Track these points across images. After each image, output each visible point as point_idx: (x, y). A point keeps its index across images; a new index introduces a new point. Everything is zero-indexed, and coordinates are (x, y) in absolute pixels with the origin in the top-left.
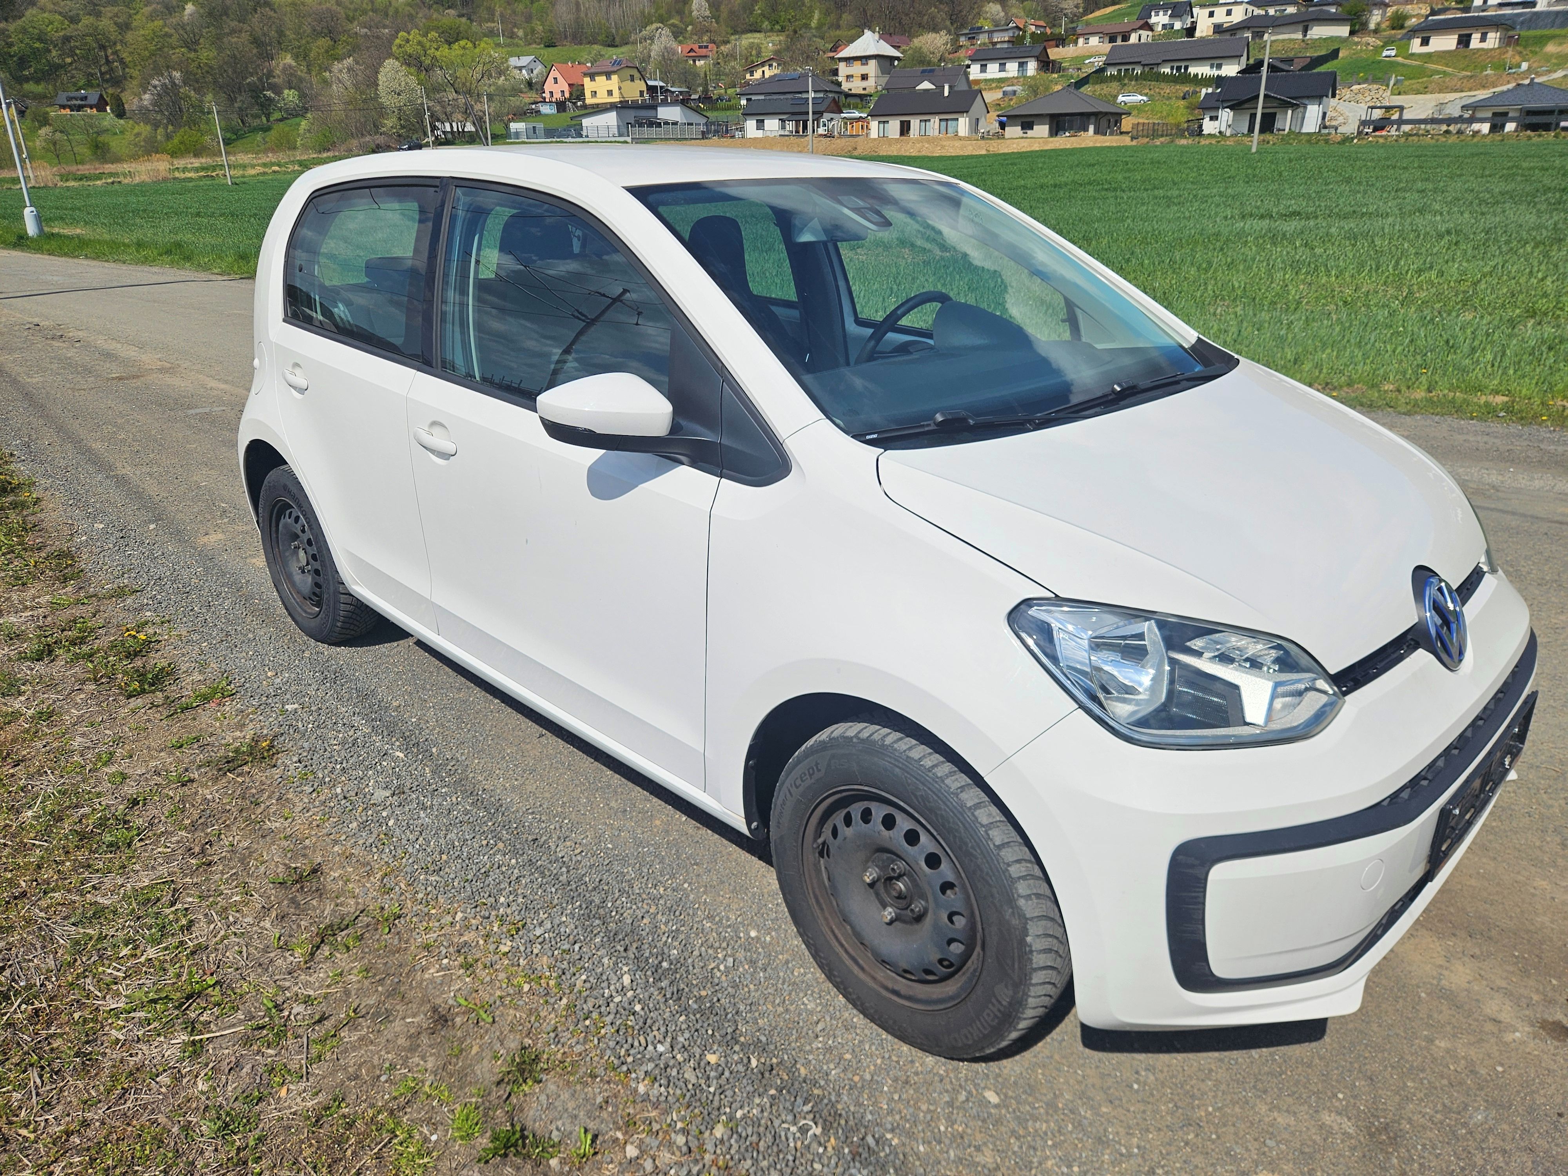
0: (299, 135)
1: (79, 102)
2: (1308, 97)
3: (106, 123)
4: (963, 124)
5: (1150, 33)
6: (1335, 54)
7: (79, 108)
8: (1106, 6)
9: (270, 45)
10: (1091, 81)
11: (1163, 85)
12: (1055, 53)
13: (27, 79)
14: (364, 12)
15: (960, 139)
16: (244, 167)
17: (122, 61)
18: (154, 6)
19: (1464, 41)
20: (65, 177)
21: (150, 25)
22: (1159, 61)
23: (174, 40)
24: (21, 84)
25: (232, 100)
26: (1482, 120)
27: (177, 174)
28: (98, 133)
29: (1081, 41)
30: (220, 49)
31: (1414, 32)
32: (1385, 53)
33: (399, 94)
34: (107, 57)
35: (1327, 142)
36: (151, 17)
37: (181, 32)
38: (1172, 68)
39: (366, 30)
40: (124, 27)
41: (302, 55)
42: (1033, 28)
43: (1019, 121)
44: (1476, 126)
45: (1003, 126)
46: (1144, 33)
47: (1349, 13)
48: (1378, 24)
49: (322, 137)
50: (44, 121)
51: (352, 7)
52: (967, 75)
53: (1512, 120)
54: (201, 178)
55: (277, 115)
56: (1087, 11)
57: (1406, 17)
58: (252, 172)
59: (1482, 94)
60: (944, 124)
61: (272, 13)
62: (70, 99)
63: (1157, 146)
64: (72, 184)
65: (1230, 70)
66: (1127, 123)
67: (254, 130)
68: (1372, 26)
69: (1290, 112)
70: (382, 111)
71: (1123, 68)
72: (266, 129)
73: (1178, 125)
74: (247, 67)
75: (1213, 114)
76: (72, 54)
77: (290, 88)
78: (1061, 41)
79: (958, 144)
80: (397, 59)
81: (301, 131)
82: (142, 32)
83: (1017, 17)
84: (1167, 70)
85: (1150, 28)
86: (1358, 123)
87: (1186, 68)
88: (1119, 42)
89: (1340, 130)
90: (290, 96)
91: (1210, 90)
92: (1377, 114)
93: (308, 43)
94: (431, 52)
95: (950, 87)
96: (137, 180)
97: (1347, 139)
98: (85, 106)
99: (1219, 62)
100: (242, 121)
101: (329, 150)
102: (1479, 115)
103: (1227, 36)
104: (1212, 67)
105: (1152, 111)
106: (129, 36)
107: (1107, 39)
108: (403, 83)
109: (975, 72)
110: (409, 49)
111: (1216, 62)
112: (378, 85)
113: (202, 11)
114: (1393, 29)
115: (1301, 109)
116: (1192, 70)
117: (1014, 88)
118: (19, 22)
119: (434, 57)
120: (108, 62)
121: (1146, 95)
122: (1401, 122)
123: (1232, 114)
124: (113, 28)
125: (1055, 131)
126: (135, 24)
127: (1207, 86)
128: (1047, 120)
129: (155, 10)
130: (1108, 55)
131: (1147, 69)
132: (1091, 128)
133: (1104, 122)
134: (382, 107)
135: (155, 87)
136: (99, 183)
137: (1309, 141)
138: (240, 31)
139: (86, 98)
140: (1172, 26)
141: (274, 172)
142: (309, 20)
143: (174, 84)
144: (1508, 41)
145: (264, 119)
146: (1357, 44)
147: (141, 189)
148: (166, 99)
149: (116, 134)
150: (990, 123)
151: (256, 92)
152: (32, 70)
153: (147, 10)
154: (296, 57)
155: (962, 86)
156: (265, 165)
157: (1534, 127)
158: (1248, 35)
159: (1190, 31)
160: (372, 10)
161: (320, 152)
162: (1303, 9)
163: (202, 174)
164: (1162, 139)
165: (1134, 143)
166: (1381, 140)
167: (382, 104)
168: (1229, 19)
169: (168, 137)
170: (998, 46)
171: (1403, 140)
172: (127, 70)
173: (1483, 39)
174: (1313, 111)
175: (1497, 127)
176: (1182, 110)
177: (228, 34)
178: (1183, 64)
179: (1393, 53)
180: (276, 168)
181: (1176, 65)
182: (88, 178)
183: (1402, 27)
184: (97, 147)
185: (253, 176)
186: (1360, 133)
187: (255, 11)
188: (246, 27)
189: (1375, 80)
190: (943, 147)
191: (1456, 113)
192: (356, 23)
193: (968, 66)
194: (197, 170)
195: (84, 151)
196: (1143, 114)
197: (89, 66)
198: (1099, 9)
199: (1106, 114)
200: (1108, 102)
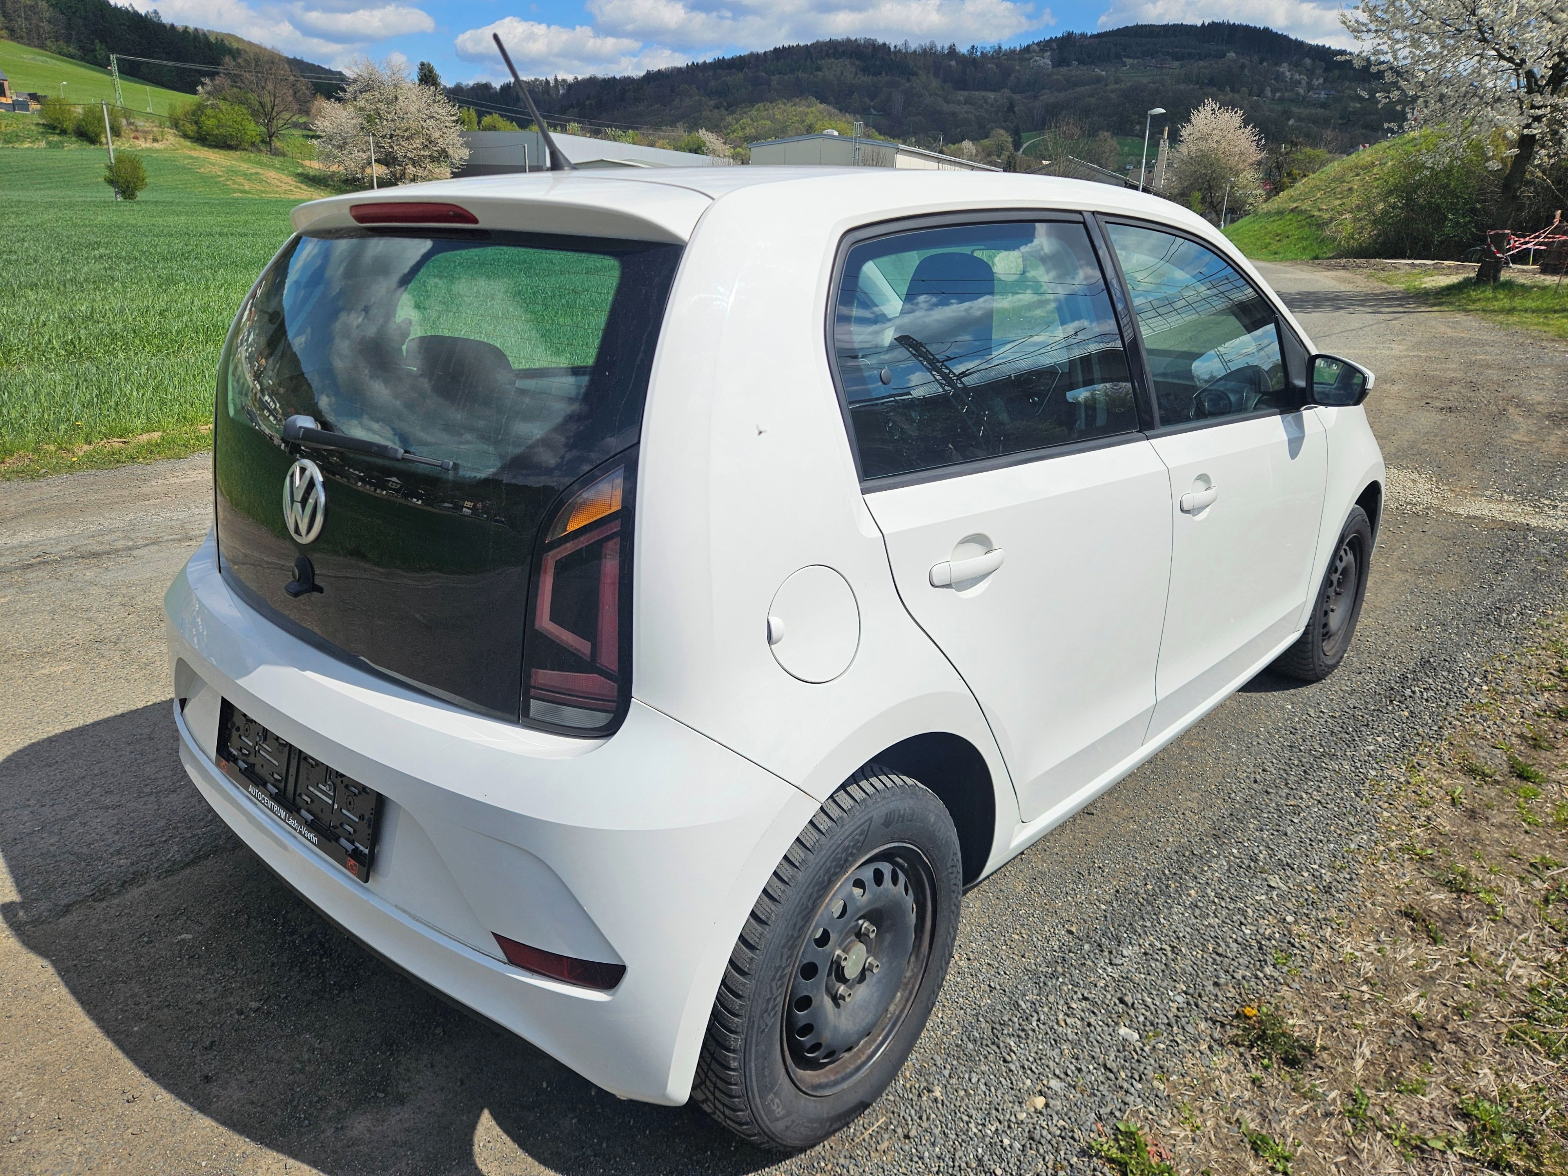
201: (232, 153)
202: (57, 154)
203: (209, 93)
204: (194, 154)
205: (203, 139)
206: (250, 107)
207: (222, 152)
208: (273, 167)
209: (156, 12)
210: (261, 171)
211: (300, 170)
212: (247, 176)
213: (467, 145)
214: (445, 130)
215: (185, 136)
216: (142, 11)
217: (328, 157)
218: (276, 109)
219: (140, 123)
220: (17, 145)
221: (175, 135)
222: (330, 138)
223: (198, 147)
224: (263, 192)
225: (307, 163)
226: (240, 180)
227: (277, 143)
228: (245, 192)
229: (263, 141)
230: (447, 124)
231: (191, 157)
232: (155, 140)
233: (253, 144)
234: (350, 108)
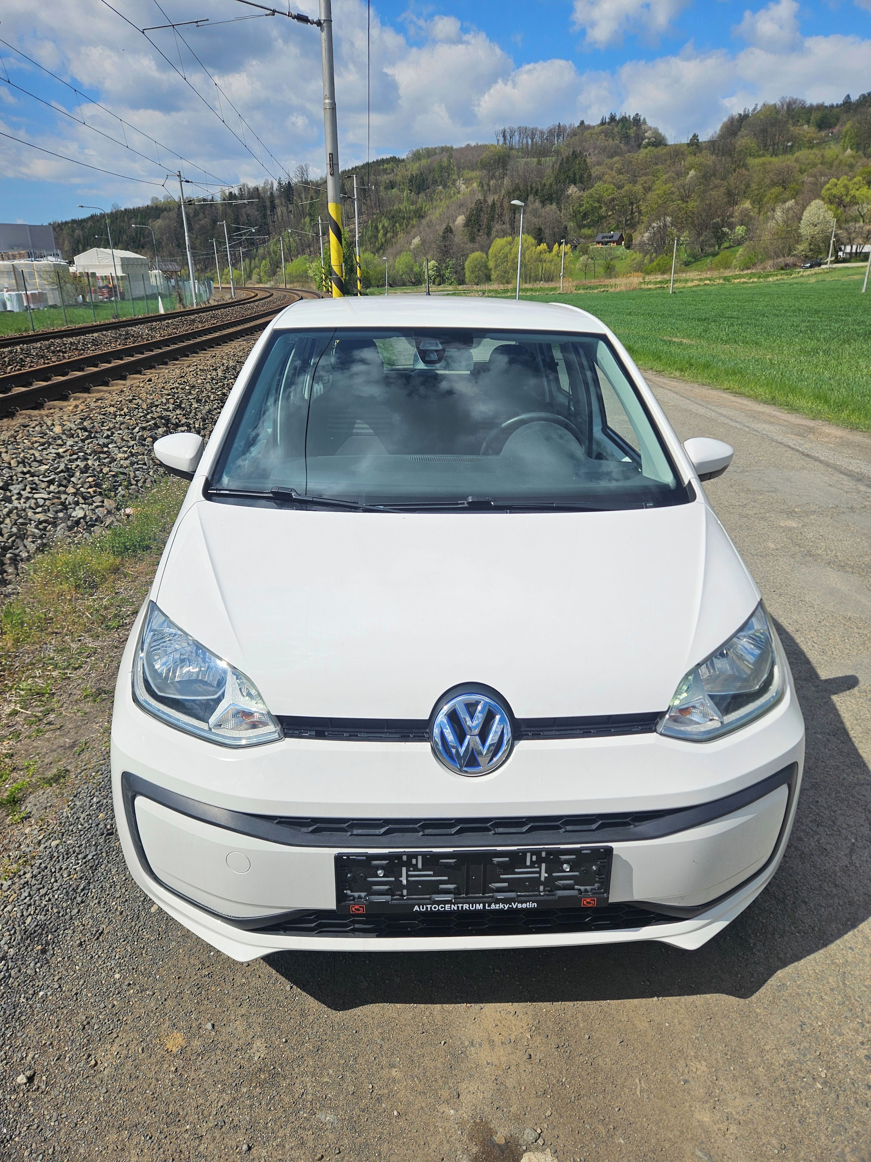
0: (736, 258)
1: (608, 239)
3: (618, 253)
7: (606, 243)
9: (738, 194)
13: (584, 226)
14: (814, 165)
16: (687, 281)
17: (640, 212)
18: (670, 173)
20: (578, 288)
21: (664, 187)
23: (674, 197)
24: (580, 229)
25: (699, 234)
27: (643, 286)
28: (612, 259)
30: (703, 200)
33: (816, 226)
34: (632, 209)
36: (666, 182)
37: (682, 190)
39: (811, 179)
40: (648, 189)
41: (758, 201)
49: (748, 259)
50: (585, 252)
51: (807, 162)
54: (656, 289)
55: (726, 245)
58: (690, 284)
61: (746, 172)
62: (603, 237)
64: (581, 291)
67: (707, 255)
70: (799, 239)
72: (715, 255)
74: (716, 211)
76: (613, 209)
77: (741, 225)
80: (823, 199)
81: (737, 256)
82: (658, 192)
90: (740, 230)
93: (765, 191)
94: (852, 193)
96: (618, 290)
98: (610, 242)
100: (702, 249)
101: (748, 269)
106: (649, 196)
108: (821, 218)
110: (834, 191)
112: (802, 219)
113: (699, 174)
118: (590, 191)
119: (854, 197)
120: (632, 213)
124: (641, 190)
126: (653, 189)
129: (669, 177)
134: (800, 235)
135: (653, 228)
136: (596, 291)
138: (720, 187)
139: (612, 236)
141: (705, 284)
142: (771, 174)
143: (665, 225)
145: (717, 247)
147: (620, 296)
148: (658, 236)
149: (622, 259)
151: (717, 228)
152: (589, 220)
153: (665, 177)
154: (753, 203)
156: (701, 280)
160: (822, 163)
161: (742, 270)
163: (659, 286)
167: (800, 233)
169: (652, 261)
172: (641, 217)
177: (712, 189)
180: (708, 282)
182: (591, 288)
184: (608, 267)
185: (691, 287)
187: (735, 171)
188: (725, 183)
192: (806, 174)
194: (656, 283)
195: (601, 270)
197: (620, 216)
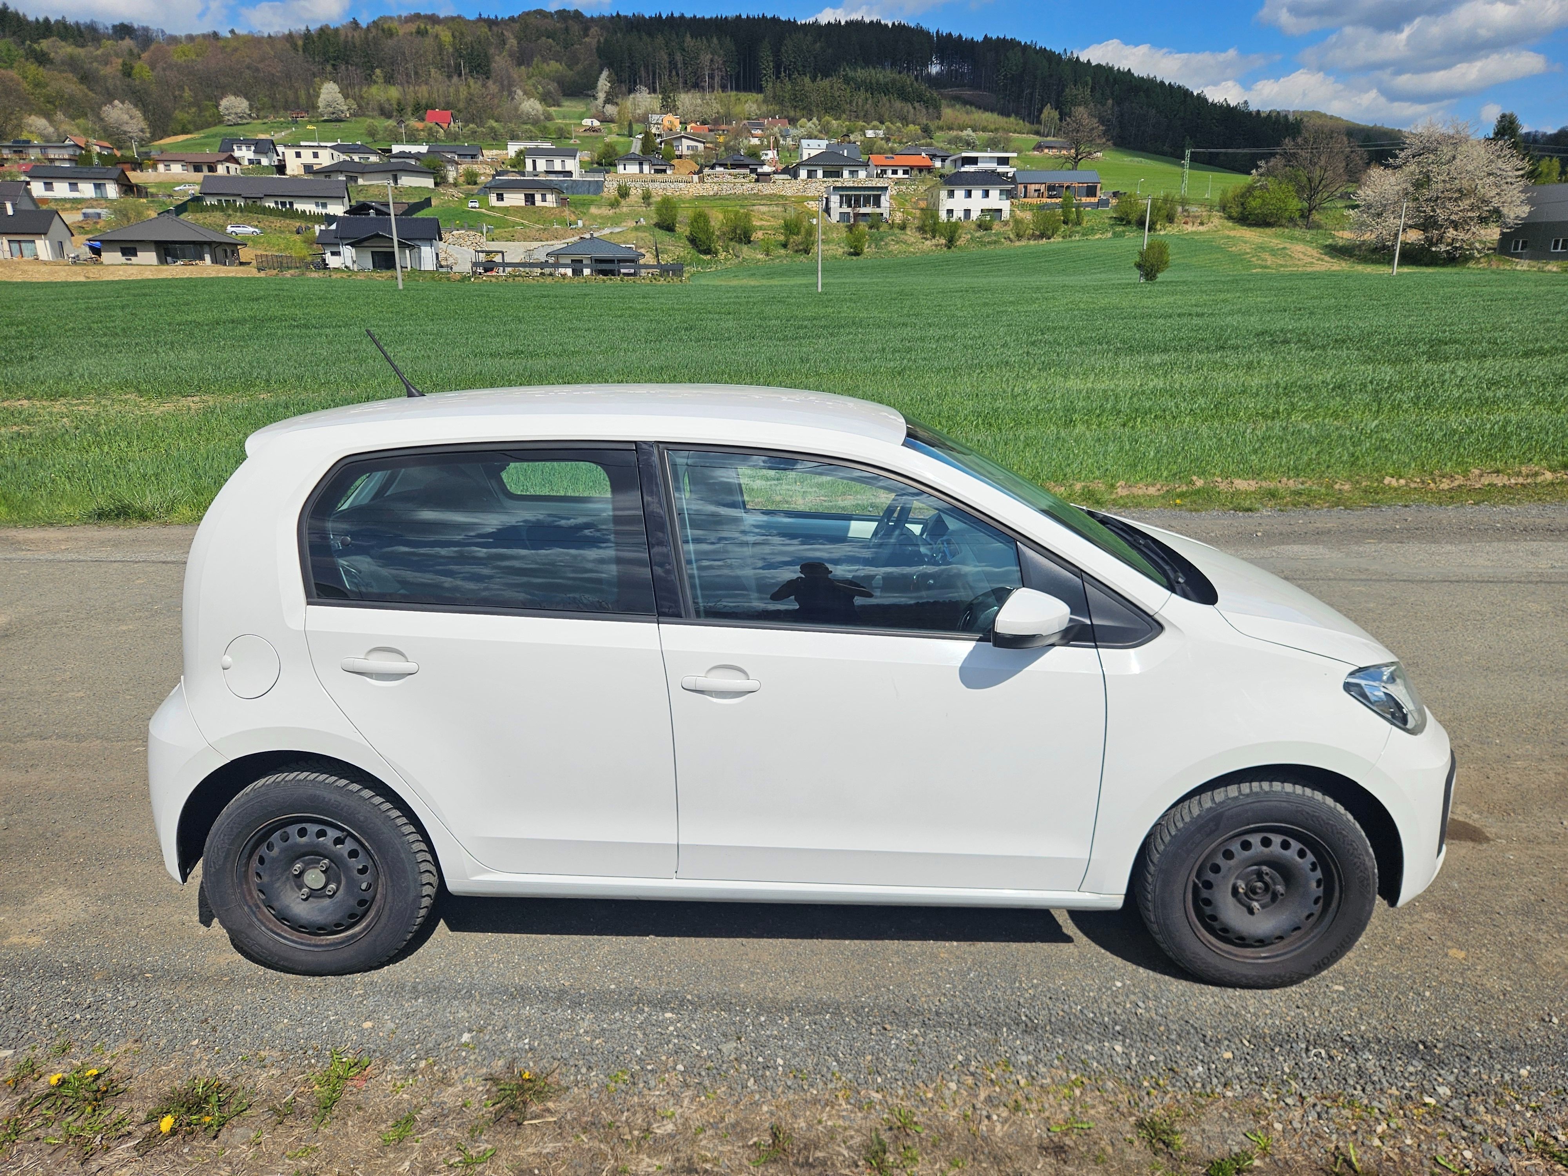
2: (420, 239)
4: (43, 247)
5: (238, 166)
6: (427, 203)
8: (175, 134)
10: (189, 209)
11: (271, 218)
12: (135, 177)
15: (45, 263)
19: (530, 199)
22: (261, 195)
26: (565, 266)
29: (161, 167)
31: (488, 189)
32: (470, 205)
35: (448, 279)
38: (276, 203)
42: (98, 149)
43: (118, 246)
44: (562, 270)
45: (97, 251)
46: (232, 166)
47: (429, 166)
48: (455, 179)
52: (29, 192)
53: (587, 266)
56: (154, 137)
57: (476, 175)
59: (558, 245)
60: (15, 246)
63: (287, 279)
65: (337, 209)
66: (245, 254)
68: (451, 180)
69: (407, 252)
71: (223, 199)
73: (302, 259)
75: (335, 250)
78: (138, 165)
79: (44, 269)
83: (71, 134)
84: (272, 205)
85: (236, 161)
86: (470, 265)
87: (291, 204)
88: (206, 172)
89: (455, 269)
91: (323, 227)
92: (482, 257)
95: (13, 205)
97: (464, 279)
99: (324, 201)
102: (562, 261)
103: (321, 178)
104: (317, 205)
105: (268, 243)
107: (191, 168)
109: (37, 189)
111: (320, 201)
114: (469, 184)
115: (416, 250)
116: (299, 206)
117: (98, 210)
121: (256, 227)
122: (505, 265)
123: (354, 250)
125: (162, 261)
127: (320, 223)
128: (153, 247)
130: (203, 184)
131: (250, 202)
132: (208, 257)
133: (219, 252)
137: (433, 278)
140: (259, 162)
144: (563, 202)
146: (444, 194)
150: (78, 247)
155: (27, 206)
157: (605, 273)
158: (342, 178)
159: (281, 168)
162: (385, 160)
164: (292, 272)
165: (262, 274)
166: (494, 280)
168: (316, 161)
170: (57, 164)
171: (511, 280)
173: (544, 200)
174: (427, 253)
175: (577, 272)
176: (299, 244)
178: (287, 200)
179: (477, 205)
181: (279, 200)
183: (475, 183)
186: (474, 273)
189: (471, 228)
190: (24, 272)
191: (543, 259)
193: (28, 183)
196: (260, 246)
198: (169, 136)
199: (221, 243)
200: (215, 231)
201: (1269, 231)
202: (1118, 242)
203: (1261, 175)
204: (1232, 233)
205: (1245, 219)
206: (1298, 183)
207: (1259, 230)
208: (1303, 240)
209: (1246, 102)
210: (1288, 245)
211: (1330, 241)
212: (1273, 252)
213: (1529, 201)
214: (1505, 187)
215: (1230, 218)
216: (1233, 103)
217: (1362, 226)
218: (1323, 182)
219: (1194, 209)
220: (1090, 237)
221: (1221, 217)
222: (1369, 206)
223: (1238, 227)
224: (1282, 266)
225: (1340, 234)
226: (1266, 255)
227: (1316, 216)
228: (1266, 267)
229: (1302, 216)
230: (1509, 180)
231: (1228, 237)
232: (1202, 224)
233: (1291, 220)
234: (1399, 174)
